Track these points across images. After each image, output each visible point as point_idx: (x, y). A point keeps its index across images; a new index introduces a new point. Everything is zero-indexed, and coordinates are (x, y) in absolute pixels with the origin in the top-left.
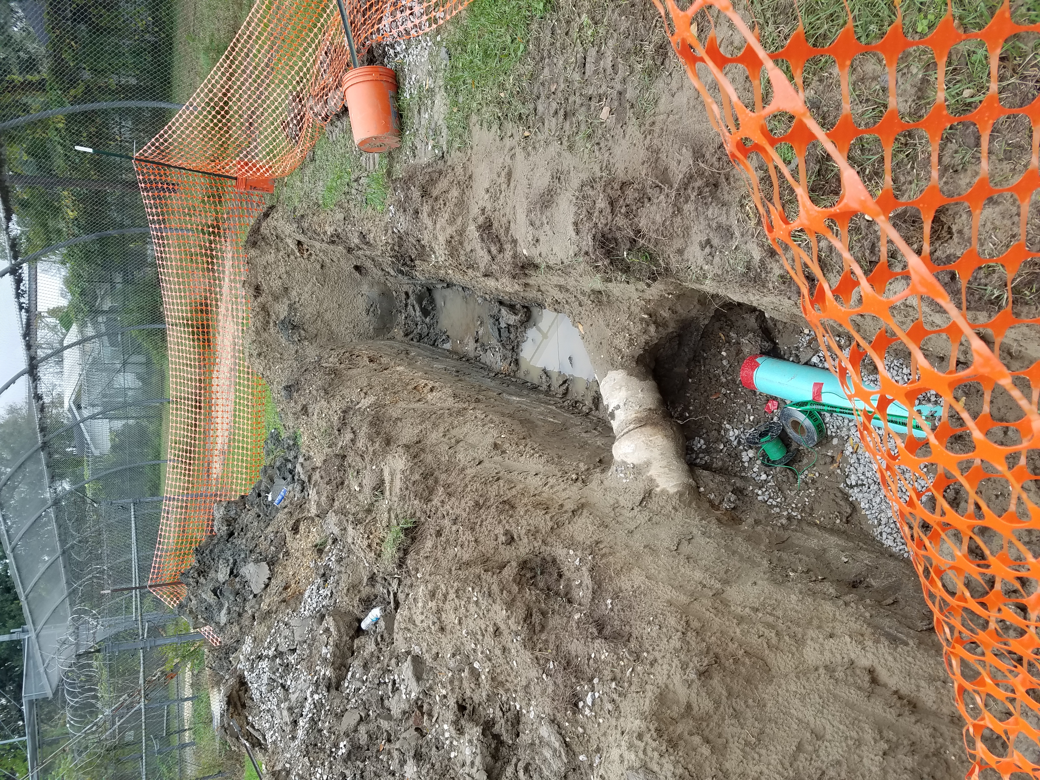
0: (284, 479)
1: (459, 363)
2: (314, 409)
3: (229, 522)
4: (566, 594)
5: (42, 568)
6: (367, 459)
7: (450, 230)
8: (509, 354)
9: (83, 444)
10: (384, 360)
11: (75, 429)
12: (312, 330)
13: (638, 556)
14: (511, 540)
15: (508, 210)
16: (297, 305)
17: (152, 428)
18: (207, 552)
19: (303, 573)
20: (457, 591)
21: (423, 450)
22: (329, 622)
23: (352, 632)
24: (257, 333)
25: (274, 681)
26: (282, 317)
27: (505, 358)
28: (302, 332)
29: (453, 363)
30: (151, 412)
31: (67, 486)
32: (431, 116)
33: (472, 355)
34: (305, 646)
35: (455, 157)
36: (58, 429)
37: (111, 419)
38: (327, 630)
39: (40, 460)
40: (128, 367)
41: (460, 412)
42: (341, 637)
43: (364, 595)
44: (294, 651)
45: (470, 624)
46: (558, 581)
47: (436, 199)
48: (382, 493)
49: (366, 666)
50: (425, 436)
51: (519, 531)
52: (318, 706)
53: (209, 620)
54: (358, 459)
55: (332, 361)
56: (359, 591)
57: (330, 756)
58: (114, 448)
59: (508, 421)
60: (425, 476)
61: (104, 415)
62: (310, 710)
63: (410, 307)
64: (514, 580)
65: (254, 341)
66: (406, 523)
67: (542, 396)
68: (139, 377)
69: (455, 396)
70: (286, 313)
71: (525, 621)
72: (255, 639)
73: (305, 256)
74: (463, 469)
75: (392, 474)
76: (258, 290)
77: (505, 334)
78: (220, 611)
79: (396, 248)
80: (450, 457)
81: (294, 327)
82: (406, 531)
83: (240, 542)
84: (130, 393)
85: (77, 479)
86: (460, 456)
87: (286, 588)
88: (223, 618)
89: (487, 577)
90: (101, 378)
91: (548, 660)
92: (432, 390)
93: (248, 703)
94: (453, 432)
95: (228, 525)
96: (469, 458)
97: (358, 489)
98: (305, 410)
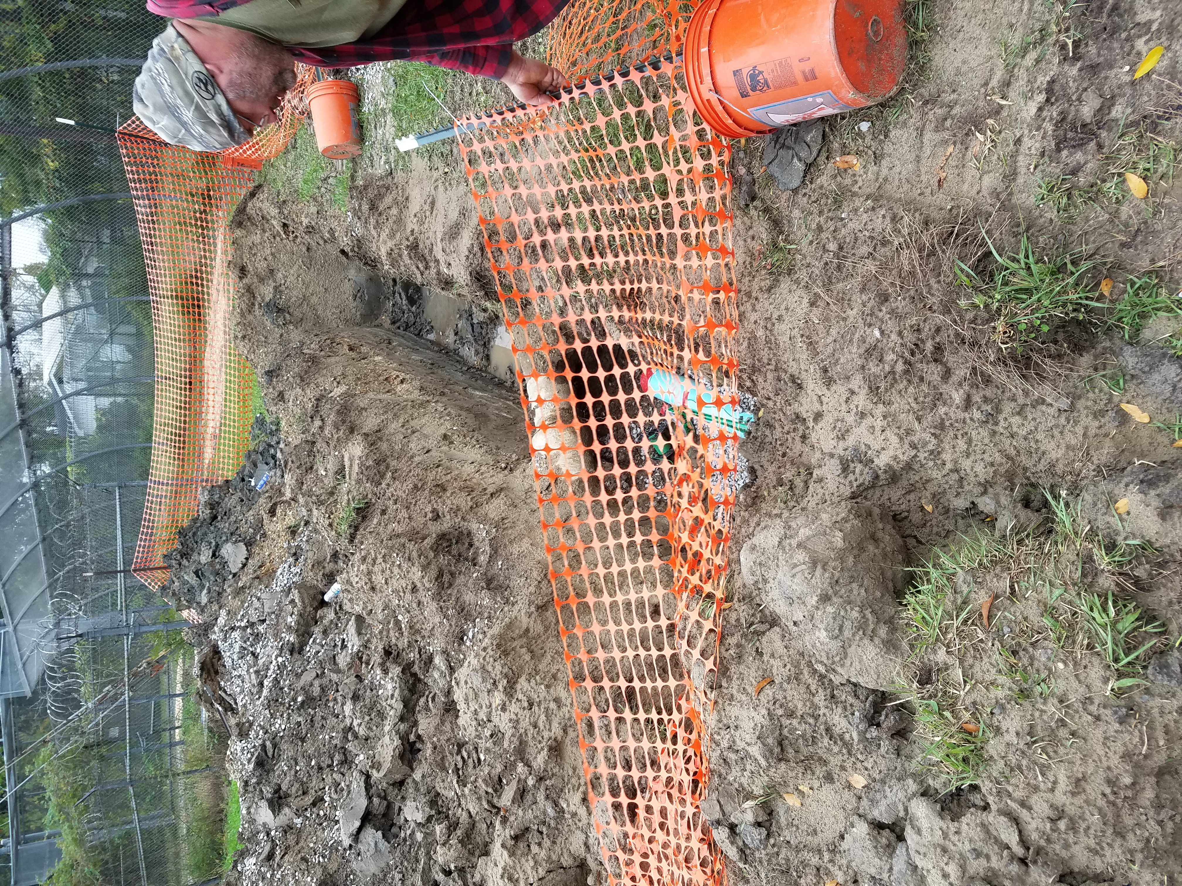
0: (267, 464)
1: (438, 355)
2: (290, 395)
3: (213, 505)
4: (474, 559)
5: (18, 558)
6: (332, 446)
7: (390, 244)
8: (481, 349)
9: (64, 423)
10: (364, 349)
11: (56, 408)
12: (298, 314)
13: (531, 529)
14: (437, 517)
15: (431, 234)
16: (283, 288)
17: (143, 407)
18: (190, 534)
19: (277, 552)
20: (384, 557)
21: (380, 439)
22: (295, 594)
23: (315, 604)
24: (242, 315)
25: (245, 649)
26: (267, 299)
27: (477, 353)
28: (287, 316)
29: (431, 354)
30: (142, 390)
31: (46, 468)
32: (384, 134)
33: (452, 347)
34: (273, 616)
35: (399, 176)
36: (37, 405)
37: (98, 395)
38: (293, 601)
39: (18, 439)
40: (116, 338)
41: (423, 404)
42: (305, 607)
43: (327, 570)
44: (264, 621)
45: (395, 583)
46: (469, 549)
47: (380, 214)
48: (344, 477)
49: (325, 633)
50: (386, 426)
51: (443, 509)
52: (281, 667)
53: (191, 603)
54: (324, 445)
55: (312, 348)
56: (324, 567)
57: (288, 709)
58: (101, 428)
59: (464, 414)
60: (378, 463)
61: (89, 391)
62: (274, 672)
63: (397, 295)
64: (431, 548)
65: (239, 324)
66: (359, 503)
67: (504, 392)
68: (129, 350)
69: (422, 389)
70: (271, 296)
71: (436, 580)
72: (229, 613)
73: (291, 238)
74: (412, 457)
75: (351, 460)
76: (243, 271)
77: (477, 330)
78: (201, 591)
79: (356, 249)
80: (403, 446)
81: (280, 310)
82: (358, 510)
83: (224, 526)
84: (118, 367)
85: (59, 461)
86: (412, 445)
87: (260, 567)
88: (204, 599)
89: (410, 546)
90: (85, 349)
91: (448, 609)
92: (402, 382)
93: (221, 669)
94: (412, 423)
95: (211, 509)
96: (420, 446)
97: (324, 473)
98: (281, 396)
